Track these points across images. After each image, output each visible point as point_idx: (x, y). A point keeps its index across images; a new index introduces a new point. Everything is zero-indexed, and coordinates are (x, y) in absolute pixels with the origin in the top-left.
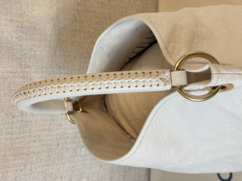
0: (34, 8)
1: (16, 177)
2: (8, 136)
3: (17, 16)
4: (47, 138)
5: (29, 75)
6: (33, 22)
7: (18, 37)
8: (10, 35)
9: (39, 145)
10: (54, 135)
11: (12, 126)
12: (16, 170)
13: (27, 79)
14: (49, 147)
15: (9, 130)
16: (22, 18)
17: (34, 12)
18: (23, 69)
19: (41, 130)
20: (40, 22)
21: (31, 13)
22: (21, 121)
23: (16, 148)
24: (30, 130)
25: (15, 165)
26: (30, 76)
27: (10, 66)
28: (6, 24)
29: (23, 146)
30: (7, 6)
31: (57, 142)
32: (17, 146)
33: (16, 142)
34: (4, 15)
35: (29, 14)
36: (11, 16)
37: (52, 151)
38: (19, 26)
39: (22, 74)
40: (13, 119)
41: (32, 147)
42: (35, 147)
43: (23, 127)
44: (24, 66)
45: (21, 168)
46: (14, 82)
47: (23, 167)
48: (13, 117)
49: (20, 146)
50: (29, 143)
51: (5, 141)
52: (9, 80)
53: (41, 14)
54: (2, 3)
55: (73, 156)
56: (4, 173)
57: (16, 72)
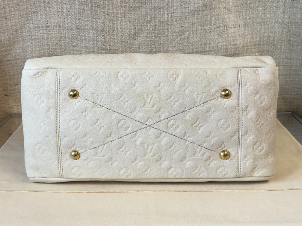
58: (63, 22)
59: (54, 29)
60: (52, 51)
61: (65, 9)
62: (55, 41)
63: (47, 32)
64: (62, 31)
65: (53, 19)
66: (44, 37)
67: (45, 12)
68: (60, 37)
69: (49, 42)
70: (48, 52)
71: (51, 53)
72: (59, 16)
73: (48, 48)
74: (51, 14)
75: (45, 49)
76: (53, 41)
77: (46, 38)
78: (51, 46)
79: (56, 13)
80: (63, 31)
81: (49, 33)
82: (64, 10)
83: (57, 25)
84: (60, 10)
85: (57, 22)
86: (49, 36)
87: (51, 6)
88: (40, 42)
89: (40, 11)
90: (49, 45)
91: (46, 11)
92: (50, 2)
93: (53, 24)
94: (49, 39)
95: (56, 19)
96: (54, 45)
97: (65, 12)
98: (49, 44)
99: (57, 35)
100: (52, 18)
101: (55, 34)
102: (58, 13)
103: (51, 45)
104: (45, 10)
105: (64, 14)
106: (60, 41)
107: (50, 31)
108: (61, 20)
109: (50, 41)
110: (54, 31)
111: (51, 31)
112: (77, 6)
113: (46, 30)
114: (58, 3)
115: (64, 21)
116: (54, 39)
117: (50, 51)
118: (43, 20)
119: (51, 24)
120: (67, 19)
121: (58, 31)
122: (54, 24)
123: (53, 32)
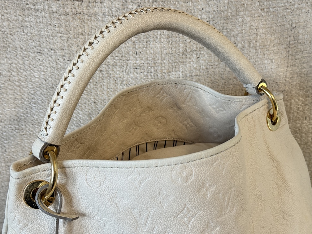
0: (274, 61)
1: (54, 50)
3: (263, 40)
4: (105, 88)
6: (256, 61)
7: (237, 43)
8: (239, 33)
9: (95, 77)
10: (109, 96)
12: (64, 48)
13: (183, 58)
14: (93, 91)
16: (260, 47)
17: (269, 61)
18: (195, 52)
19: (116, 79)
21: (267, 58)
22: (128, 53)
24: (116, 65)
25: (71, 47)
26: (186, 62)
28: (252, 27)
30: (275, 27)
31: (99, 101)
34: (264, 24)
35: (266, 56)
36: (263, 33)
37: (87, 95)
38: (250, 44)
39: (189, 50)
44: (199, 53)
45: (66, 55)
46: (179, 41)
47: (67, 58)
53: (266, 70)
54: (279, 21)
55: (80, 123)
56: (60, 33)
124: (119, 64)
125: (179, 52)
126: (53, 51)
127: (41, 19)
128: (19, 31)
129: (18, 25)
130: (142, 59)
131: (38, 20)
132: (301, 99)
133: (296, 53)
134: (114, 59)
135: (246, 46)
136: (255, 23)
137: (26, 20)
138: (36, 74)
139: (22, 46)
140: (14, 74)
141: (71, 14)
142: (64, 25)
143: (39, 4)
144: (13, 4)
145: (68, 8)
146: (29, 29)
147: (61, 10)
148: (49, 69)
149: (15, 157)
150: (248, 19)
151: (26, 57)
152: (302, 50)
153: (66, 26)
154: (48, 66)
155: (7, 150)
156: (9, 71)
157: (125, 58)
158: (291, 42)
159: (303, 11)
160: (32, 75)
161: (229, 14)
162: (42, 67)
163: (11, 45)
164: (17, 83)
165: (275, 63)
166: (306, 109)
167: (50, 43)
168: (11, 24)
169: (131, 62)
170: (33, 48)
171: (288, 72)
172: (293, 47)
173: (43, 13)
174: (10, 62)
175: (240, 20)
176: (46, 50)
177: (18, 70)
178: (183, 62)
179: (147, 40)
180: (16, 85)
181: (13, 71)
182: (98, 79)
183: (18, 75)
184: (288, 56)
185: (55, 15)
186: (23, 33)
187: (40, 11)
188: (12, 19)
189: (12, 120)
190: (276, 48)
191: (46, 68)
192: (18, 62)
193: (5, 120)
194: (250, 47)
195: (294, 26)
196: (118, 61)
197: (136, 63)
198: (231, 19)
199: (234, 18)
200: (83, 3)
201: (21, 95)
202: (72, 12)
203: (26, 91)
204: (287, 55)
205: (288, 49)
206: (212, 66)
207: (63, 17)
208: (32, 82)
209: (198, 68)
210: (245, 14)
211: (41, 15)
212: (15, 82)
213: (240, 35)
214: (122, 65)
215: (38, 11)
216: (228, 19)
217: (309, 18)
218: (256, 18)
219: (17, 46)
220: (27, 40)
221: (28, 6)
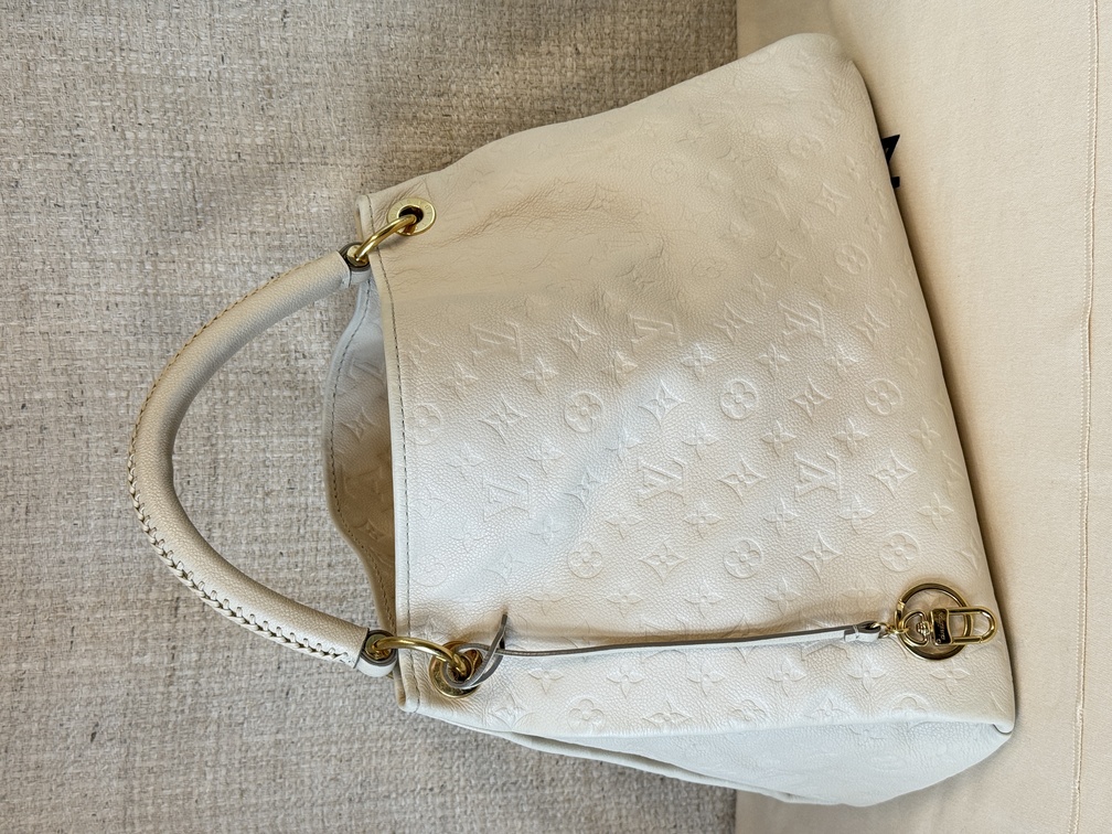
0: (312, 195)
2: (256, 547)
3: (266, 219)
5: (310, 378)
6: (313, 233)
7: (272, 274)
8: (251, 271)
11: (266, 520)
13: (303, 389)
15: (259, 531)
16: (281, 225)
17: (313, 203)
18: (292, 363)
20: (331, 230)
21: (305, 208)
22: (291, 506)
23: (277, 582)
26: (313, 381)
27: (256, 356)
28: (238, 244)
29: (298, 577)
30: (238, 197)
32: (281, 575)
33: (278, 566)
34: (231, 219)
35: (300, 212)
36: (250, 220)
38: (274, 247)
39: (287, 375)
40: (269, 501)
41: (326, 582)
42: (332, 582)
43: (296, 524)
46: (267, 398)
48: (267, 494)
49: (289, 577)
50: (315, 569)
51: (249, 561)
52: (253, 393)
53: (333, 209)
54: (224, 189)
56: (244, 648)
57: (271, 370)
58: (427, 736)
59: (451, 768)
60: (523, 773)
61: (383, 728)
62: (491, 763)
63: (461, 792)
64: (457, 740)
65: (416, 767)
66: (476, 802)
67: (394, 795)
68: (478, 746)
69: (495, 784)
70: (527, 789)
71: (530, 778)
72: (406, 747)
73: (513, 789)
74: (398, 775)
75: (516, 797)
76: (491, 771)
77: (481, 796)
78: (509, 776)
79: (396, 760)
80: (456, 735)
81: (462, 783)
82: (385, 732)
83: (437, 755)
84: (388, 745)
85: (425, 757)
86: (473, 782)
87: (373, 776)
88: (493, 814)
89: (391, 812)
90: (504, 784)
91: (390, 793)
92: (360, 778)
93: (432, 771)
94: (484, 785)
95: (416, 759)
96: (504, 768)
97: (393, 728)
98: (500, 783)
99: (472, 755)
100: (412, 773)
101: (467, 764)
102: (396, 751)
103: (504, 779)
104: (385, 797)
105: (401, 731)
106: (489, 745)
107: (459, 780)
108: (419, 741)
109: (492, 780)
110: (458, 767)
111: (456, 777)
112: (372, 688)
113: (454, 796)
114: (365, 750)
115: (425, 734)
116: (485, 767)
117: (525, 782)
118: (420, 805)
119: (433, 776)
120: (416, 720)
121: (456, 754)
122: (432, 766)
123: (459, 771)
124: (316, 527)
125: (290, 397)
126: (283, 665)
127: (216, 686)
128: (240, 732)
129: (227, 735)
130: (305, 477)
131: (217, 692)
132: (401, 129)
133: (295, 148)
134: (304, 537)
135: (278, 255)
136: (229, 238)
137: (216, 716)
138: (334, 704)
139: (274, 730)
140: (334, 750)
141: (203, 623)
142: (227, 639)
143: (183, 688)
144: (182, 741)
145: (191, 629)
146: (235, 712)
147: (195, 643)
148: (323, 676)
149: (530, 764)
150: (221, 252)
151: (298, 722)
152: (288, 134)
153: (230, 635)
154: (316, 676)
155: (514, 780)
156: (328, 761)
157: (303, 513)
158: (271, 160)
159: (202, 138)
160: (337, 713)
161: (209, 292)
162: (319, 691)
163: (272, 752)
164: (356, 746)
165: (318, 192)
166: (425, 116)
167: (266, 670)
168: (225, 748)
169: (310, 500)
170: (278, 706)
171: (339, 162)
172: (282, 154)
173: (202, 681)
174: (308, 757)
175: (222, 269)
176: (280, 681)
177: (328, 742)
178: (313, 388)
179: (261, 465)
180: (360, 749)
181: (328, 752)
182: (349, 573)
183: (336, 743)
184: (302, 163)
185: (206, 656)
186: (245, 725)
187: (196, 687)
188: (214, 745)
189: (441, 763)
190: (282, 191)
191: (321, 682)
192: (307, 739)
193: (440, 778)
194: (280, 247)
195: (234, 157)
196: (308, 529)
197: (314, 491)
198: (220, 288)
199: (219, 282)
200: (183, 597)
201: (384, 740)
202: (199, 621)
203: (375, 728)
204: (300, 166)
205: (287, 166)
206: (322, 326)
207: (211, 640)
208: (353, 715)
209: (327, 356)
210: (209, 259)
211: (204, 685)
212: (354, 751)
213: (254, 268)
214: (318, 521)
215: (197, 692)
216: (220, 295)
217: (219, 125)
218: (219, 236)
219: (272, 739)
220: (260, 717)
221: (187, 711)
